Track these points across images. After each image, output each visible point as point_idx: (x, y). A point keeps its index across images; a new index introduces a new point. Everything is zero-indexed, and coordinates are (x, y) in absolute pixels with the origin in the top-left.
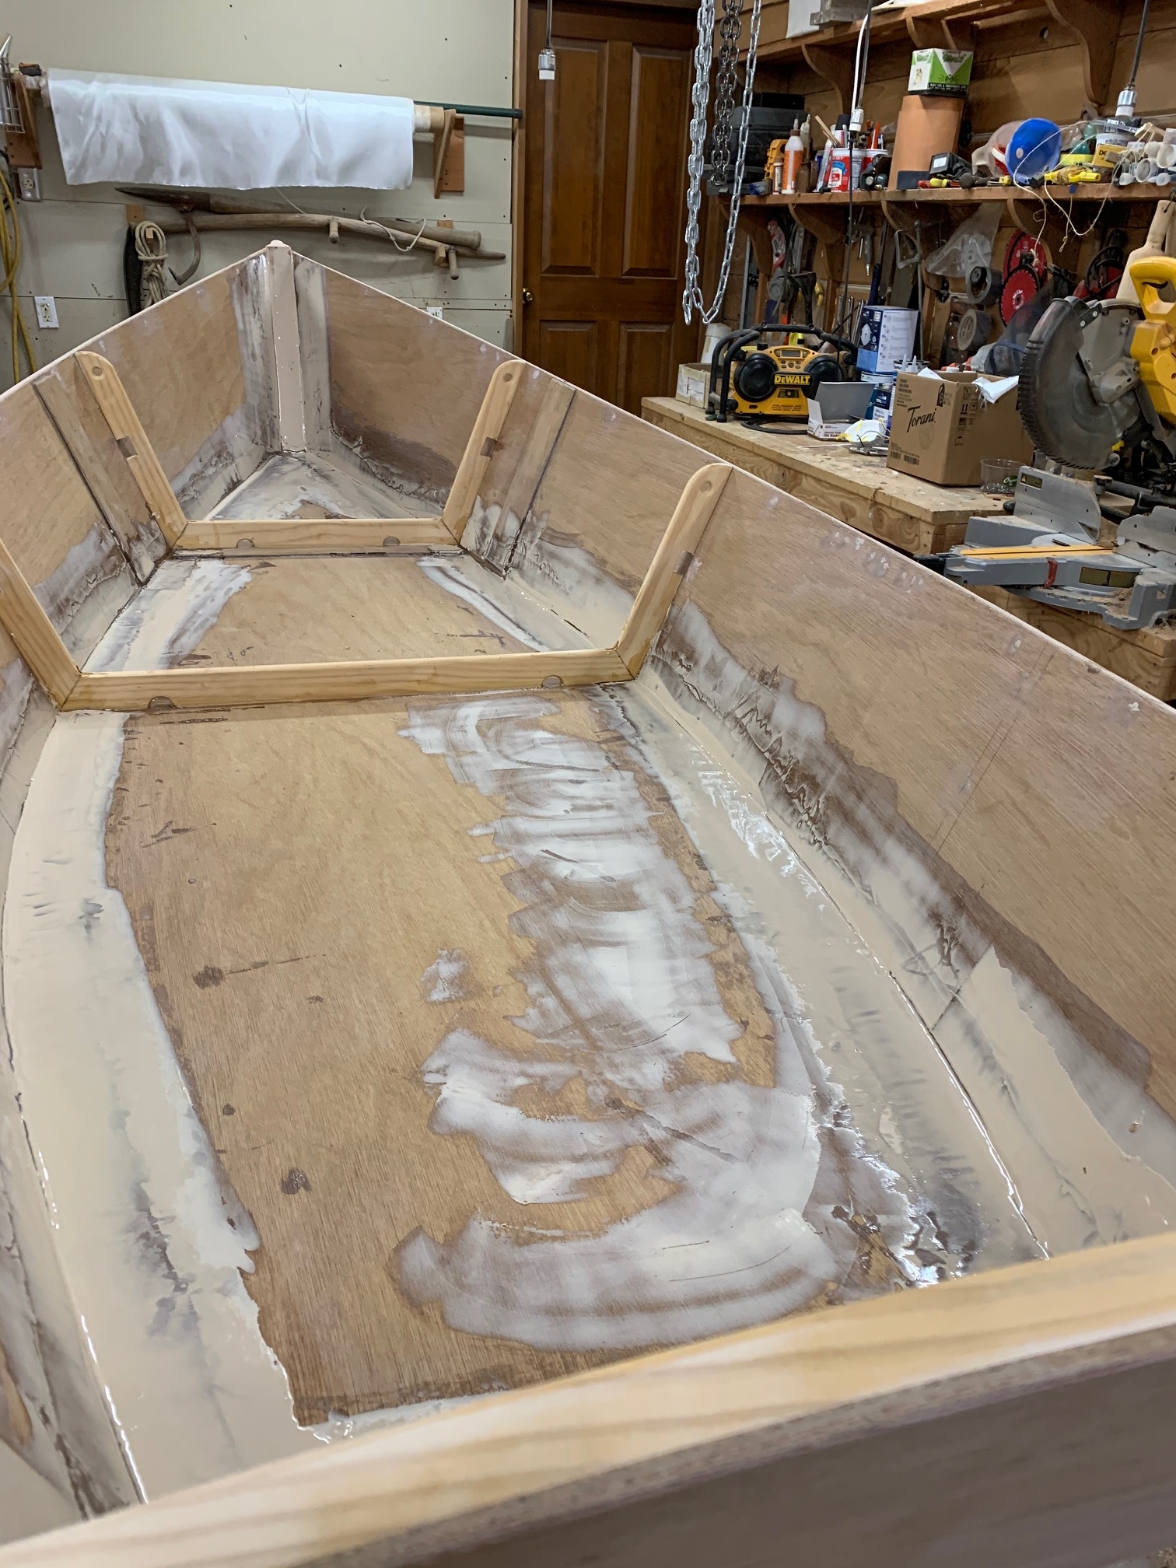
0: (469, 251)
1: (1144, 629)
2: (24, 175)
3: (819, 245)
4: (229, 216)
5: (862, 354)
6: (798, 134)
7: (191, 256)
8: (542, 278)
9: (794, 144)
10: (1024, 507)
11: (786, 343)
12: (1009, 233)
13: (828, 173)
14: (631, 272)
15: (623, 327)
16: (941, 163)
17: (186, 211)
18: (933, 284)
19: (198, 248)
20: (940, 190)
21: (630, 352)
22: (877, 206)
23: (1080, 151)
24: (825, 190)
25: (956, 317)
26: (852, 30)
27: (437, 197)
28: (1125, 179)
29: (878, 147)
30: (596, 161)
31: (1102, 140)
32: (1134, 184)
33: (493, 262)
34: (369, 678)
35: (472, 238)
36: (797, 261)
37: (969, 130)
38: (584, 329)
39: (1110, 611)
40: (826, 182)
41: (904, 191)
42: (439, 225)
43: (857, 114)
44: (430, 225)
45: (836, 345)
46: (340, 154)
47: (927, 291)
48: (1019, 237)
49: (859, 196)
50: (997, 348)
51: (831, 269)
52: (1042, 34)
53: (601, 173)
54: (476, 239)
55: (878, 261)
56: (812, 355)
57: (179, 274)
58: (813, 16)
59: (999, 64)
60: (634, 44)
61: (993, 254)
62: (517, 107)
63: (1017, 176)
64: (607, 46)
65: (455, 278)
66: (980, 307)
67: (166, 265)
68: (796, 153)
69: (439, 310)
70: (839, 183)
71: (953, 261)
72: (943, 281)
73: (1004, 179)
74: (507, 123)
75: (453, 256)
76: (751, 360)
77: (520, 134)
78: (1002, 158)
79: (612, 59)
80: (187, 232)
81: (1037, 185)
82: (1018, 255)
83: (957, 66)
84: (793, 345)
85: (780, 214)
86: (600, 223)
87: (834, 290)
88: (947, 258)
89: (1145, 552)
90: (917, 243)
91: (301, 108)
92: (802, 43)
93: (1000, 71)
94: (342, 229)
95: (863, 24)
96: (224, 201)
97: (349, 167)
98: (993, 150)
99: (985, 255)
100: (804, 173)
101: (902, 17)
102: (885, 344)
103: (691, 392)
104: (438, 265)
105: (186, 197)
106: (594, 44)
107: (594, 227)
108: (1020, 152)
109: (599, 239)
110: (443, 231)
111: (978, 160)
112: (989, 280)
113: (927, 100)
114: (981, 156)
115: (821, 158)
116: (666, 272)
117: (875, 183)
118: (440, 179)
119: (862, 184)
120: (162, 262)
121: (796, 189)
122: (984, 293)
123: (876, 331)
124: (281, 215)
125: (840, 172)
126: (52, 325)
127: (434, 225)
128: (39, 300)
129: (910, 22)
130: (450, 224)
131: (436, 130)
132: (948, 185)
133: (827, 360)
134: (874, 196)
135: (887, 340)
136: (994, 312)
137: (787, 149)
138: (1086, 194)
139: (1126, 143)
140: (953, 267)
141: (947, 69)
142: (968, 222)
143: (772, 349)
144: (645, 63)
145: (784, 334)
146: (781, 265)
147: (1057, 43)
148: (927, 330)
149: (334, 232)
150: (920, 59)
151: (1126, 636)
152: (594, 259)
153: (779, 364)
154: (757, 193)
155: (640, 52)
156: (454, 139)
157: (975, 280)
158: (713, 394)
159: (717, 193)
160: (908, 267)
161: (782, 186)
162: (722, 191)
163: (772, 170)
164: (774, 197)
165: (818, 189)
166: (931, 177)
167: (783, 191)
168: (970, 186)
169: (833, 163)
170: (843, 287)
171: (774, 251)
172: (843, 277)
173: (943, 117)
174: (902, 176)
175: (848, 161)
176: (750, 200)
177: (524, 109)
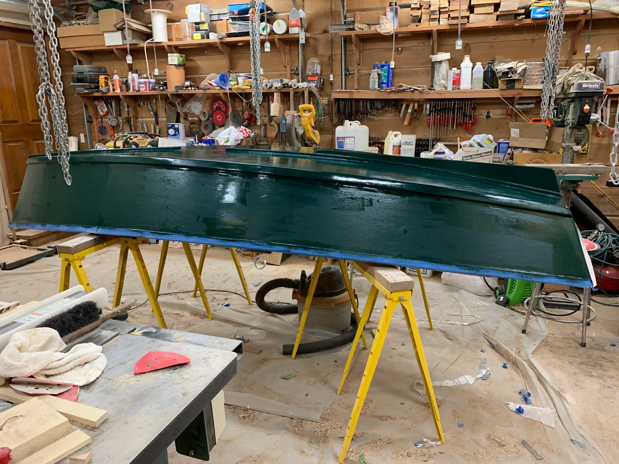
6: (117, 74)
9: (116, 77)
14: (33, 121)
15: (34, 141)
16: (187, 83)
23: (234, 81)
26: (141, 46)
29: (152, 78)
31: (239, 79)
36: (114, 113)
38: (20, 144)
41: (177, 91)
52: (204, 51)
56: (148, 140)
60: (18, 41)
61: (205, 107)
64: (7, 42)
66: (208, 120)
70: (144, 89)
73: (217, 88)
76: (130, 143)
79: (10, 46)
82: (215, 106)
85: (117, 98)
88: (189, 108)
90: (179, 105)
92: (113, 48)
93: (193, 60)
95: (144, 45)
99: (201, 107)
101: (162, 44)
102: (181, 134)
109: (19, 110)
113: (176, 67)
117: (163, 89)
121: (121, 91)
125: (144, 86)
129: (166, 47)
132: (195, 89)
133: (153, 141)
134: (164, 92)
141: (181, 59)
142: (192, 99)
143: (135, 139)
144: (22, 48)
147: (211, 54)
150: (171, 56)
152: (18, 117)
154: (102, 92)
155: (19, 44)
159: (83, 93)
160: (172, 112)
161: (114, 90)
162: (85, 92)
163: (103, 85)
164: (111, 93)
165: (131, 90)
166: (187, 87)
167: (116, 92)
168: (205, 90)
169: (140, 83)
170: (140, 119)
171: (100, 110)
172: (139, 116)
173: (182, 71)
174: (176, 87)
175: (145, 82)
176: (96, 94)
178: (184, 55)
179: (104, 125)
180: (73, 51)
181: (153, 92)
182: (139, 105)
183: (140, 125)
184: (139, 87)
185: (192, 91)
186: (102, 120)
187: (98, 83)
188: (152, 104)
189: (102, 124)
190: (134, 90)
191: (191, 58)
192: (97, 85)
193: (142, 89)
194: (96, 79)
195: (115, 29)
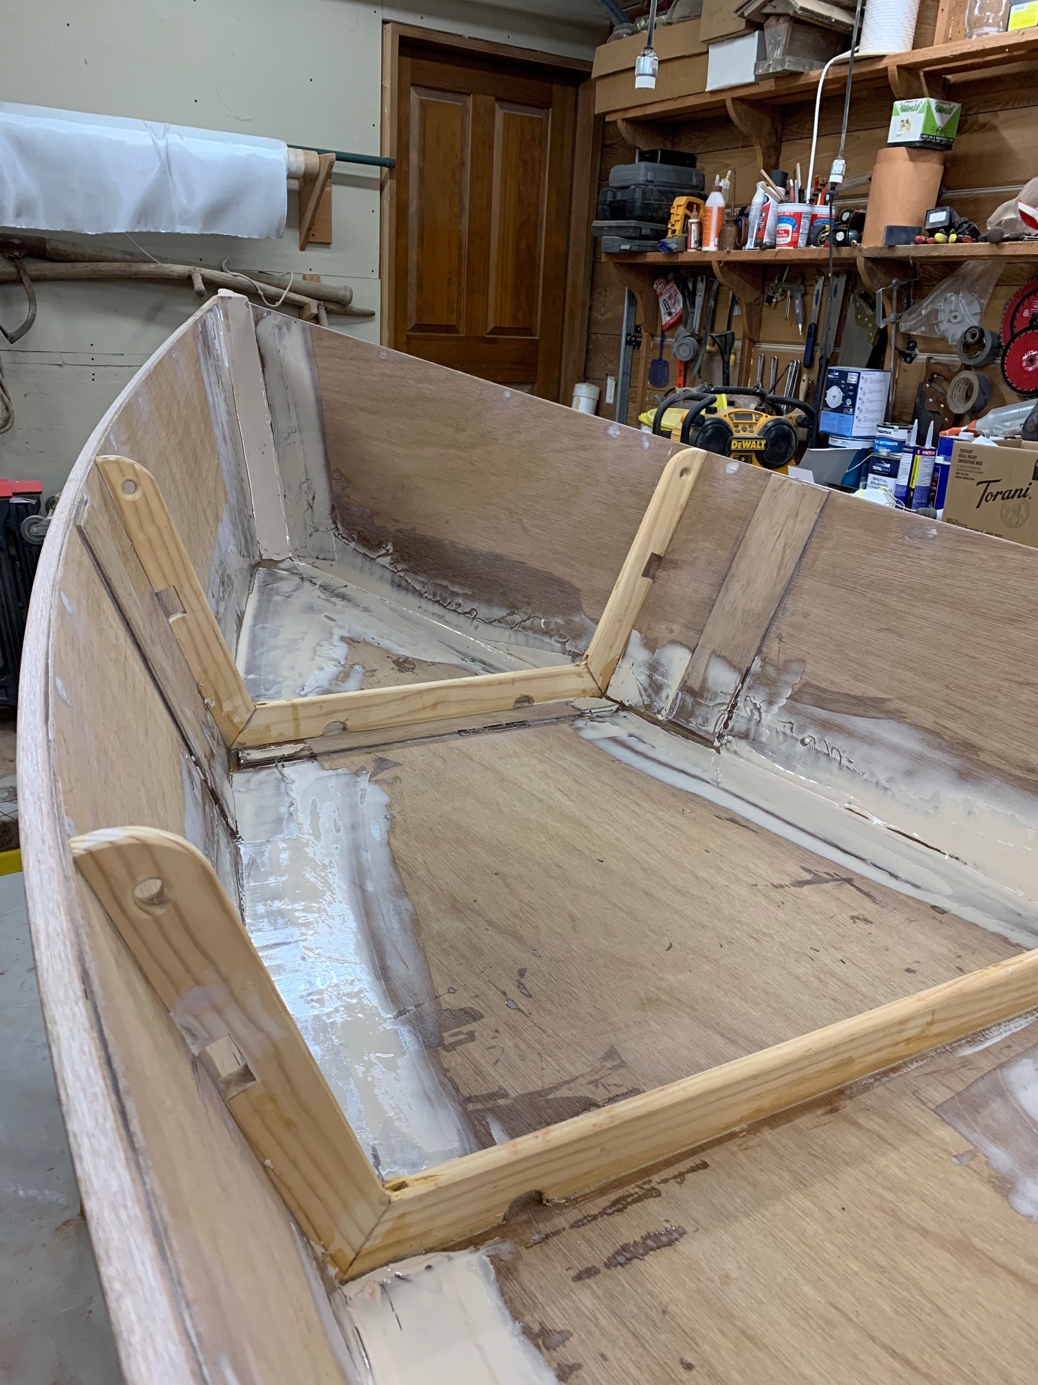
0: (340, 307)
4: (69, 265)
5: (830, 418)
6: (720, 189)
7: (25, 311)
8: (408, 337)
9: (718, 200)
12: (1008, 293)
14: (496, 330)
16: (939, 217)
17: (17, 258)
18: (901, 346)
19: (32, 300)
25: (934, 378)
26: (810, 79)
27: (302, 248)
29: (826, 203)
30: (460, 217)
33: (364, 319)
35: (341, 293)
37: (942, 187)
40: (761, 240)
41: (891, 247)
42: (304, 278)
44: (294, 279)
46: (201, 198)
51: (750, 330)
53: (466, 230)
54: (348, 294)
56: (765, 419)
57: (10, 330)
59: (988, 117)
60: (498, 99)
62: (387, 155)
64: (470, 100)
66: (977, 368)
68: (720, 210)
70: (789, 240)
71: (932, 320)
72: (910, 342)
74: (374, 172)
75: (323, 314)
77: (389, 185)
78: (1032, 212)
79: (476, 113)
80: (18, 281)
82: (1026, 314)
83: (947, 118)
85: (702, 269)
86: (464, 280)
88: (925, 318)
91: (161, 143)
92: (727, 98)
95: (821, 74)
96: (62, 247)
97: (216, 211)
98: (1021, 204)
99: (975, 314)
100: (731, 229)
101: (882, 65)
102: (861, 407)
105: (17, 241)
106: (457, 96)
107: (459, 285)
109: (464, 296)
110: (310, 286)
112: (987, 340)
113: (914, 152)
115: (748, 215)
116: (527, 331)
117: (846, 238)
118: (307, 230)
121: (720, 246)
122: (983, 355)
123: (847, 392)
124: (133, 264)
125: (790, 228)
127: (300, 278)
129: (892, 73)
130: (319, 278)
131: (310, 177)
133: (780, 423)
134: (845, 252)
135: (863, 403)
140: (934, 327)
141: (938, 120)
144: (507, 120)
149: (198, 285)
150: (904, 110)
152: (459, 318)
153: (734, 429)
154: (661, 252)
155: (502, 108)
156: (327, 186)
157: (968, 341)
159: (616, 250)
160: (866, 325)
161: (700, 242)
162: (623, 247)
163: (678, 227)
164: (691, 255)
165: (750, 245)
166: (932, 232)
167: (705, 249)
168: (998, 240)
169: (780, 219)
170: (764, 346)
171: (663, 310)
172: (762, 337)
173: (930, 170)
174: (891, 230)
175: (798, 217)
176: (654, 257)
177: (395, 158)
178: (956, 106)
179: (664, 358)
180: (624, 120)
181: (817, 252)
182: (769, 300)
183: (760, 363)
184: (776, 233)
185: (948, 245)
186: (662, 341)
187: (666, 219)
188: (808, 298)
189: (661, 353)
190: (759, 244)
191: (982, 118)
192: (659, 226)
193: (783, 240)
194: (660, 207)
195: (742, 24)
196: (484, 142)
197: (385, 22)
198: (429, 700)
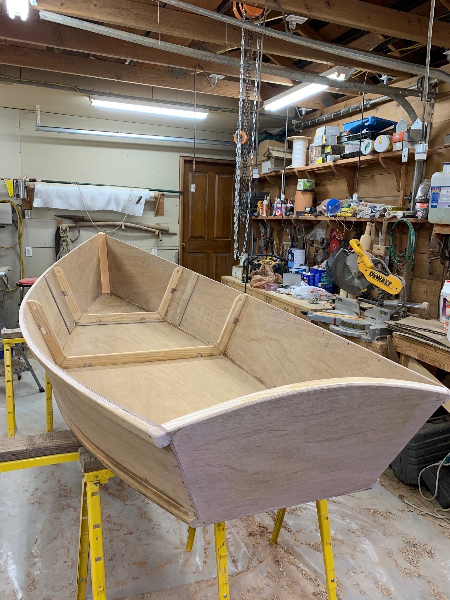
0: (166, 232)
1: (373, 342)
2: (26, 212)
3: (274, 231)
4: (90, 223)
5: (289, 263)
6: (266, 200)
7: (77, 234)
8: (188, 240)
9: (265, 203)
10: (338, 307)
11: (266, 259)
12: (330, 229)
13: (276, 211)
14: (216, 238)
15: (214, 254)
16: (308, 209)
17: (76, 222)
18: (309, 242)
19: (79, 232)
20: (308, 217)
21: (216, 262)
22: (291, 220)
23: (347, 207)
24: (275, 215)
25: (317, 251)
26: (280, 173)
27: (155, 216)
28: (358, 216)
29: (290, 204)
30: (205, 206)
31: (352, 205)
32: (360, 218)
33: (173, 235)
34: (147, 356)
35: (166, 228)
36: (268, 235)
37: (316, 200)
38: (202, 255)
39: (363, 337)
40: (275, 214)
41: (298, 217)
42: (156, 225)
43: (283, 196)
44: (153, 224)
45: (282, 260)
47: (308, 244)
48: (332, 231)
49: (285, 217)
50: (329, 261)
51: (279, 237)
52: (334, 175)
53: (207, 209)
54: (168, 229)
55: (293, 235)
56: (274, 263)
57: (73, 240)
58: (269, 169)
59: (323, 183)
60: (216, 173)
61: (326, 234)
62: (180, 190)
63: (329, 214)
64: (208, 174)
65: (161, 240)
66: (324, 249)
67: (69, 237)
68: (266, 205)
69: (156, 250)
70: (279, 214)
71: (314, 236)
72: (312, 242)
73: (326, 215)
74: (178, 194)
75: (160, 234)
76: (255, 264)
77: (181, 197)
78: (325, 208)
79: (209, 177)
80: (76, 227)
81: (335, 216)
82: (333, 235)
83: (311, 183)
84: (268, 260)
85: (262, 221)
86: (206, 224)
87: (280, 244)
88: (313, 235)
89: (373, 320)
90: (304, 231)
92: (266, 175)
93: (323, 185)
94: (126, 226)
95: (283, 172)
96: (88, 218)
98: (322, 207)
99: (324, 234)
100: (269, 210)
101: (294, 170)
102: (296, 260)
103: (237, 274)
104: (156, 236)
105: (76, 218)
106: (203, 173)
107: (205, 225)
108: (330, 207)
109: (206, 228)
110: (158, 227)
111: (318, 209)
112: (325, 241)
113: (303, 192)
114: (319, 208)
115: (273, 206)
116: (228, 238)
117: (290, 214)
118: (157, 211)
119: (286, 214)
120: (67, 236)
121: (267, 215)
122: (324, 245)
123: (293, 256)
125: (279, 211)
126: (30, 256)
128: (27, 248)
129: (297, 173)
130: (160, 224)
131: (156, 198)
132: (311, 216)
133: (279, 264)
134: (290, 218)
135: (296, 258)
136: (328, 250)
137: (263, 203)
138: (348, 219)
139: (359, 206)
140: (315, 237)
141: (307, 184)
142: (317, 226)
143: (262, 261)
144: (219, 179)
145: (265, 257)
146: (263, 236)
147: (338, 178)
148: (309, 255)
149: (123, 227)
150: (300, 181)
151: (368, 344)
154: (255, 216)
155: (218, 175)
156: (161, 200)
157: (321, 241)
158: (244, 275)
163: (259, 209)
164: (260, 217)
165: (273, 215)
166: (306, 213)
167: (263, 215)
169: (277, 208)
171: (261, 232)
173: (309, 196)
174: (297, 213)
175: (281, 208)
176: (253, 217)
177: (183, 191)
178: (314, 180)
182: (283, 229)
195: (266, 158)
196: (212, 185)
197: (180, 156)
198: (120, 317)
